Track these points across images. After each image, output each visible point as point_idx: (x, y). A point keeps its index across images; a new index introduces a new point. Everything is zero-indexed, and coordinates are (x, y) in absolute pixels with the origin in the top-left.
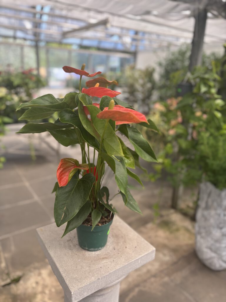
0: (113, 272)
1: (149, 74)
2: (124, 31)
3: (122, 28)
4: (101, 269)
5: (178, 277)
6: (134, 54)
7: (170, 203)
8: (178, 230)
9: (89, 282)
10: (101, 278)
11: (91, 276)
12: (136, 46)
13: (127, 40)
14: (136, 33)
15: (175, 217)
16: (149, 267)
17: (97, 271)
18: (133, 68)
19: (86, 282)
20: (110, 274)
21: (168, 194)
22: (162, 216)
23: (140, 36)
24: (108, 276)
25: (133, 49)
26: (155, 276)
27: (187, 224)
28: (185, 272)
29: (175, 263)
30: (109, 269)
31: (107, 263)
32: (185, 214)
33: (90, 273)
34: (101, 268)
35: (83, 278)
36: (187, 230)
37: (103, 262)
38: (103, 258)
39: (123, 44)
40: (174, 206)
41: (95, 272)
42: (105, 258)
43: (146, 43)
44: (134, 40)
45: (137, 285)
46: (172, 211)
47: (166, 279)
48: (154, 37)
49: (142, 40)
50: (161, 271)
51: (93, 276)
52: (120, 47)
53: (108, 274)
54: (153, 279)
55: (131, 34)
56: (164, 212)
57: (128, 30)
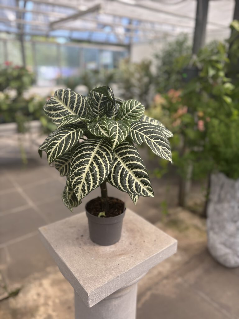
0: (133, 268)
1: (145, 67)
2: (117, 20)
3: (115, 16)
4: (119, 266)
5: (192, 277)
6: (128, 47)
7: (176, 200)
8: (187, 228)
9: (107, 280)
10: (121, 276)
12: (130, 38)
13: (121, 31)
14: (130, 22)
15: (183, 215)
16: (160, 269)
18: (128, 62)
20: (130, 270)
21: (174, 191)
22: (168, 215)
23: (133, 26)
24: (128, 273)
25: (126, 42)
26: (167, 277)
27: (197, 221)
28: (199, 272)
29: (187, 263)
30: (128, 266)
31: (124, 259)
32: (193, 211)
34: (119, 264)
36: (197, 228)
37: (120, 259)
38: (120, 255)
39: (117, 35)
40: (181, 203)
41: (113, 270)
43: (140, 33)
44: (128, 30)
45: (149, 289)
46: (179, 209)
47: (179, 280)
48: (148, 26)
49: (136, 30)
50: (173, 272)
52: (113, 39)
53: (129, 271)
54: (165, 281)
55: (125, 22)
56: (171, 211)
57: (121, 17)
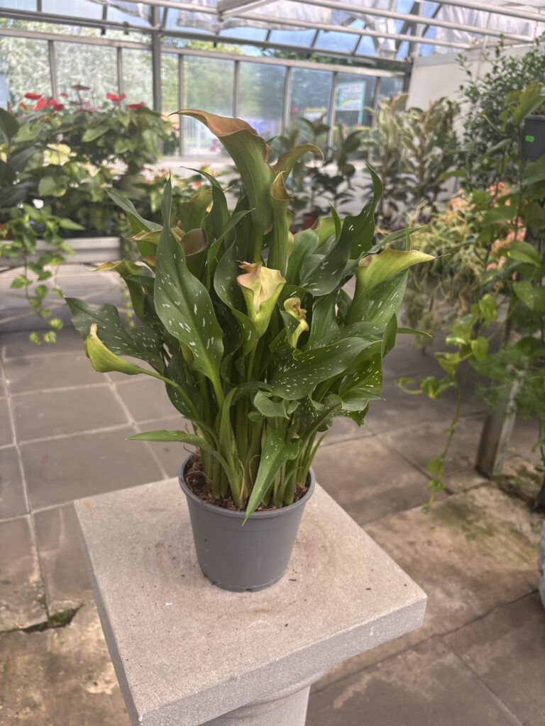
8: (490, 531)
9: (200, 684)
11: (208, 667)
17: (230, 651)
19: (192, 685)
22: (449, 492)
26: (417, 647)
27: (520, 517)
33: (209, 656)
35: (183, 669)
42: (263, 611)
51: (215, 668)
